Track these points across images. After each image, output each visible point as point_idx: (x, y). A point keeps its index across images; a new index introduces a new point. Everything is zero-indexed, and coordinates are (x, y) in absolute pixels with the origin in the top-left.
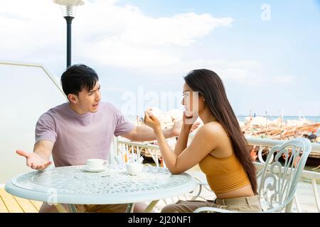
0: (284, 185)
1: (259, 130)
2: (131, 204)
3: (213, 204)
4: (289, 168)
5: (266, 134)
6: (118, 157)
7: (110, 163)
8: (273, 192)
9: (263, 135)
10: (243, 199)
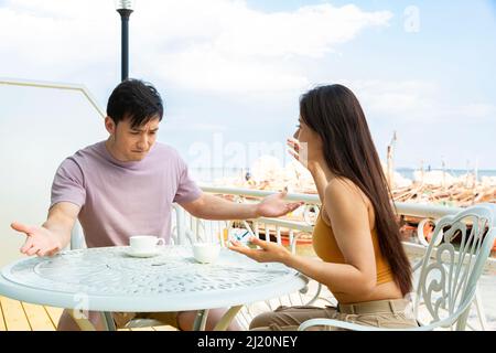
0: (459, 281)
1: (437, 193)
2: (203, 312)
3: (335, 313)
4: (468, 255)
5: (451, 199)
6: (191, 233)
7: (167, 243)
8: (440, 294)
9: (446, 199)
10: (385, 303)
